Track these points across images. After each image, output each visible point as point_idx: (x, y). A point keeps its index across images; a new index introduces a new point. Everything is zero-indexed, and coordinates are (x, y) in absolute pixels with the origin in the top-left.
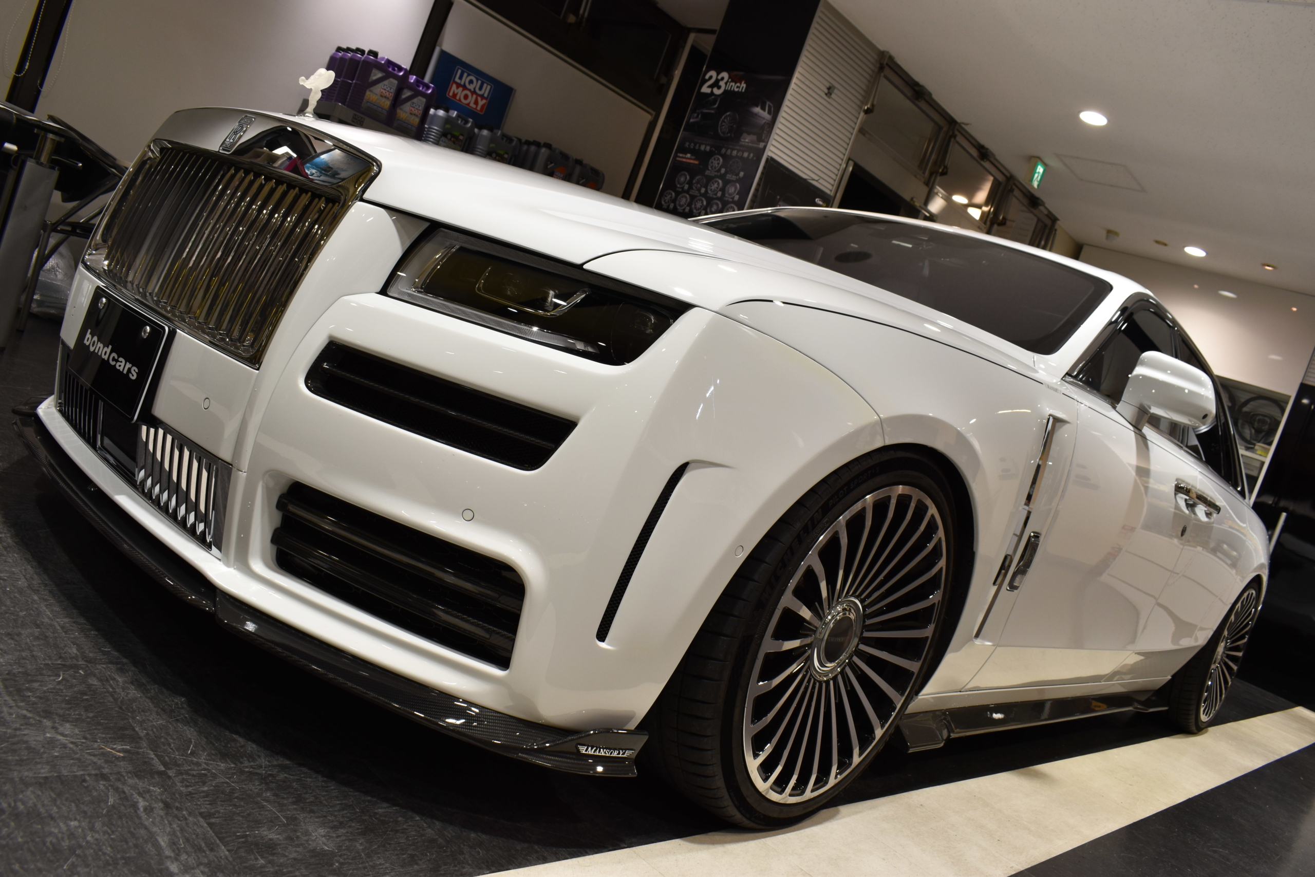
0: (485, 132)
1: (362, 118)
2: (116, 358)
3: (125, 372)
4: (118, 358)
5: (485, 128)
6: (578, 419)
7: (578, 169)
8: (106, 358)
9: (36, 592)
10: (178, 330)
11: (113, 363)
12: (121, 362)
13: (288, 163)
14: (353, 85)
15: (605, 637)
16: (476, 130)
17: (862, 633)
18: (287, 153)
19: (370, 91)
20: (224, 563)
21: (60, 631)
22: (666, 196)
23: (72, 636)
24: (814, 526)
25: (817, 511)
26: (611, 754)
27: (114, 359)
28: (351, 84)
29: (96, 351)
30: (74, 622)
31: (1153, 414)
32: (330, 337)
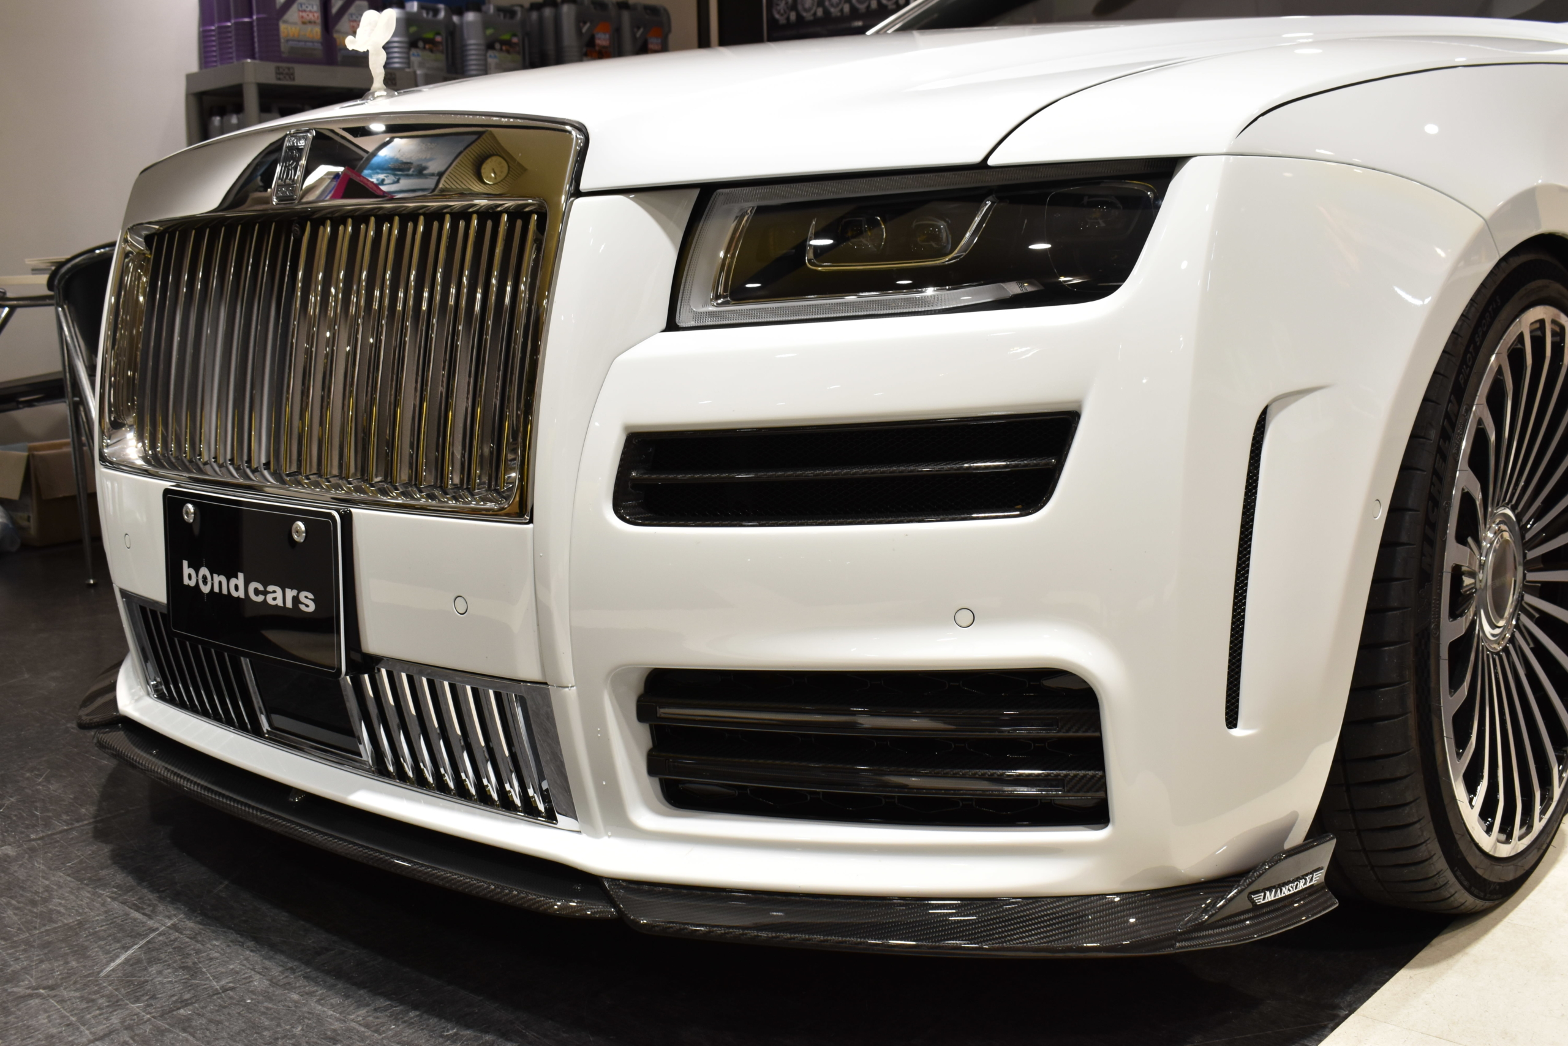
0: (470, 16)
2: (261, 588)
3: (289, 604)
4: (265, 587)
5: (468, 9)
6: (1080, 404)
7: (626, 16)
8: (241, 594)
9: (288, 986)
10: (352, 510)
11: (260, 598)
12: (274, 592)
14: (255, 24)
15: (1236, 719)
16: (455, 19)
17: (1525, 556)
19: (286, 22)
20: (587, 834)
21: (368, 1033)
22: (778, 5)
23: (390, 1033)
25: (1450, 401)
26: (1296, 888)
27: (257, 592)
28: (251, 23)
29: (216, 589)
30: (375, 1010)
32: (626, 428)
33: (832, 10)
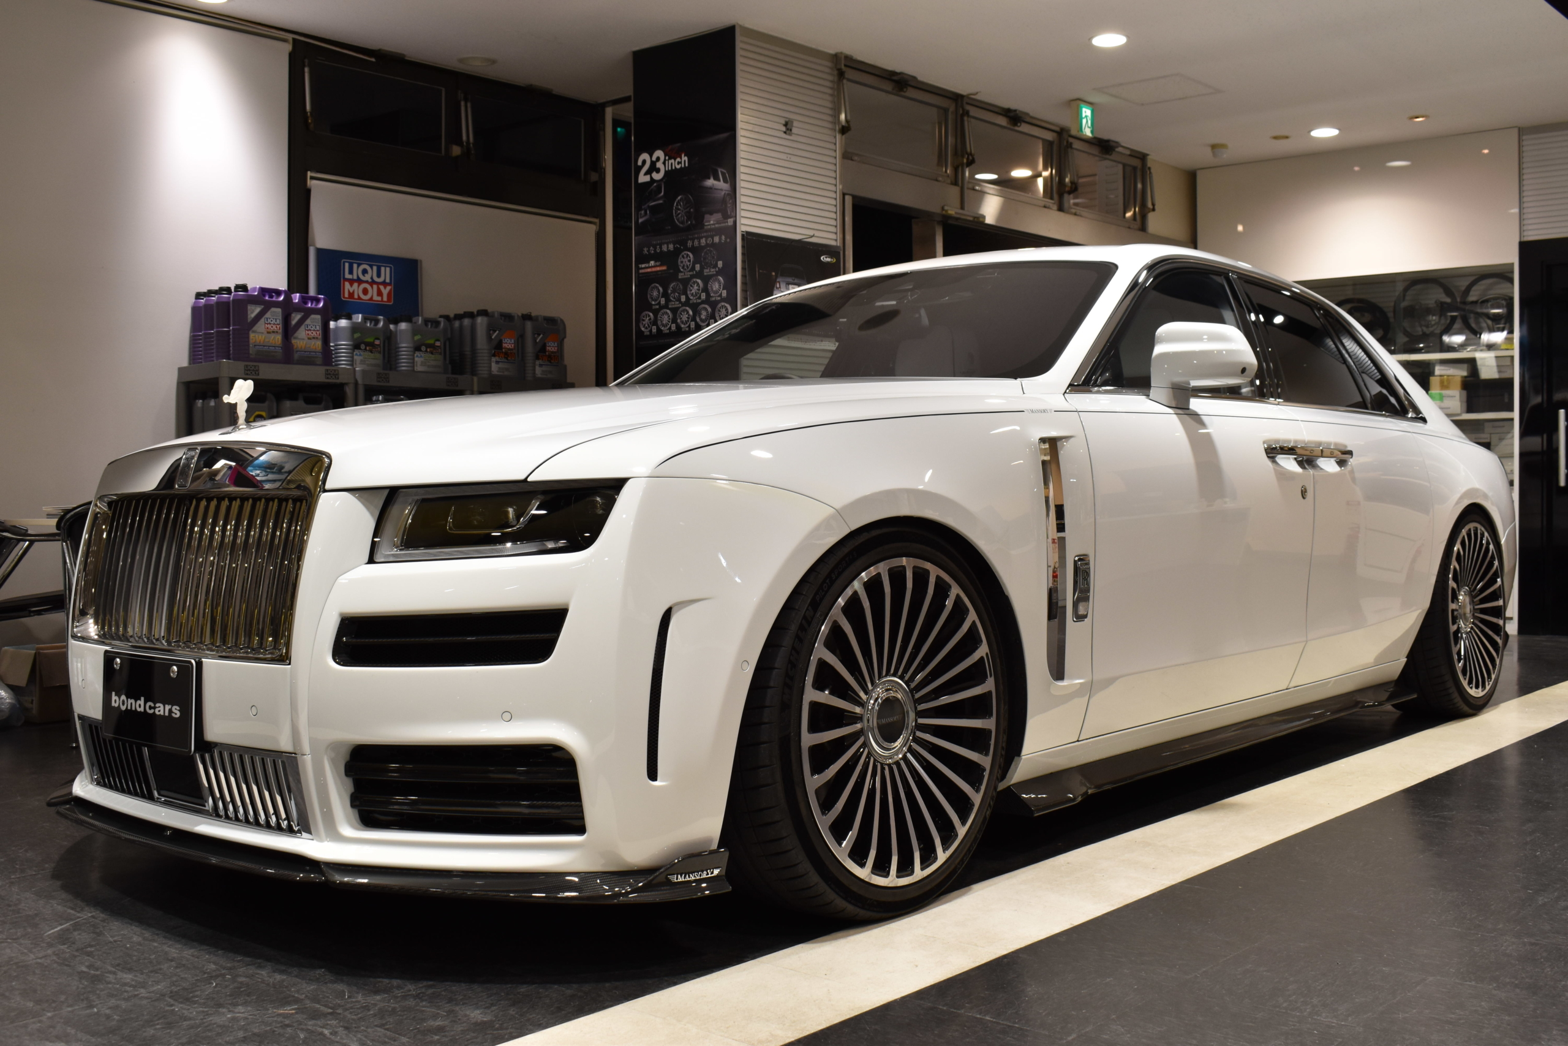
0: (403, 326)
1: (255, 366)
2: (153, 705)
3: (167, 714)
4: (155, 705)
5: (402, 321)
6: (568, 605)
7: (529, 325)
8: (142, 709)
9: (154, 941)
10: (203, 659)
11: (151, 711)
12: (159, 707)
13: (229, 472)
14: (231, 332)
15: (657, 776)
16: (392, 327)
17: (916, 708)
18: (225, 464)
19: (254, 332)
20: (317, 840)
21: (192, 958)
22: (644, 320)
23: (205, 958)
24: (809, 623)
25: (807, 609)
26: (700, 876)
27: (150, 708)
28: (229, 331)
29: (129, 708)
30: (200, 950)
31: (1193, 387)
32: (341, 614)
33: (683, 326)
